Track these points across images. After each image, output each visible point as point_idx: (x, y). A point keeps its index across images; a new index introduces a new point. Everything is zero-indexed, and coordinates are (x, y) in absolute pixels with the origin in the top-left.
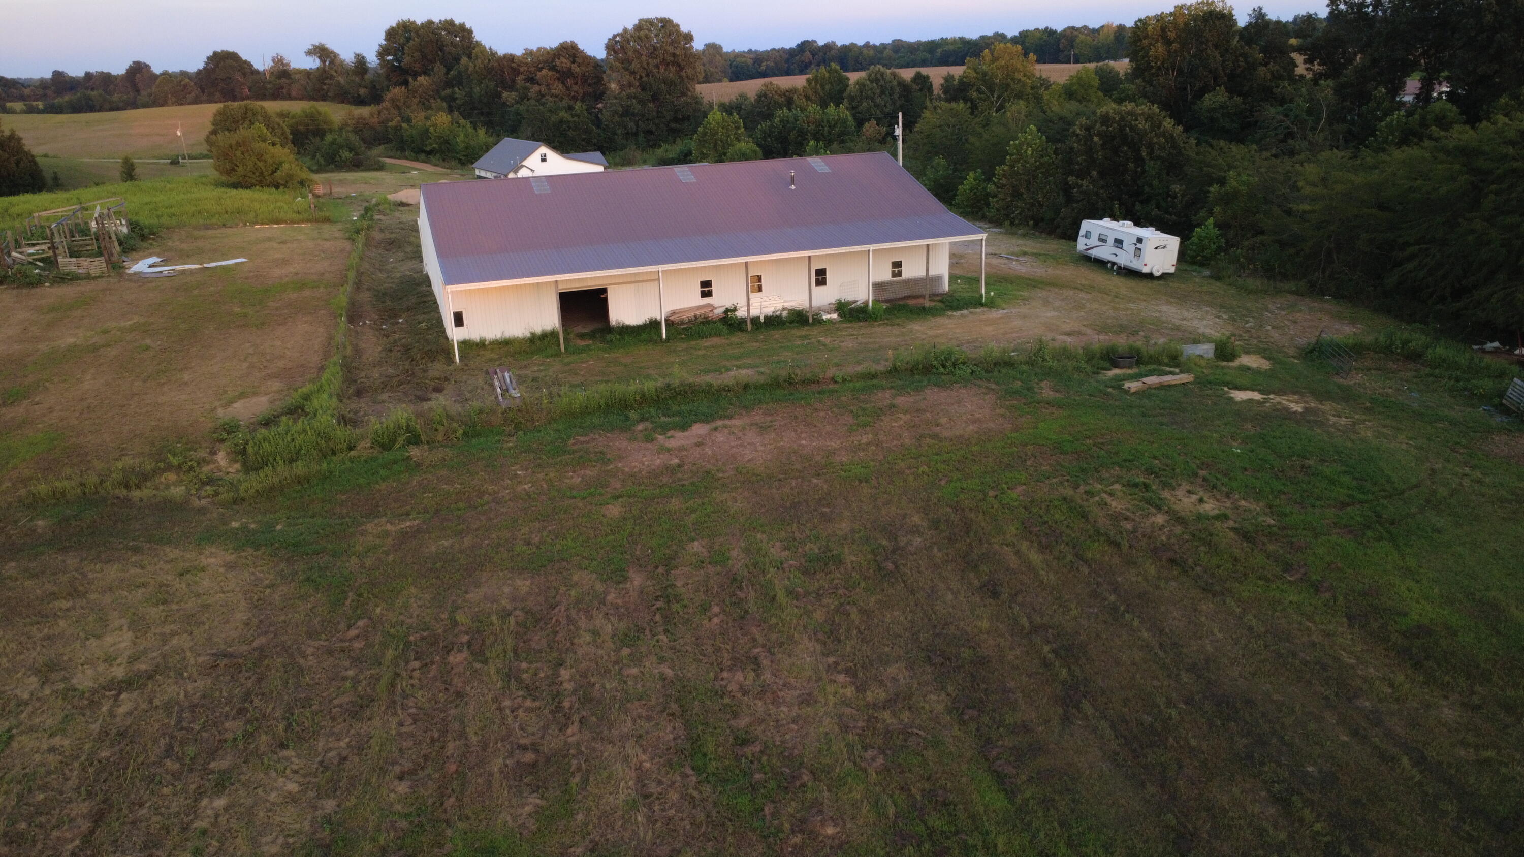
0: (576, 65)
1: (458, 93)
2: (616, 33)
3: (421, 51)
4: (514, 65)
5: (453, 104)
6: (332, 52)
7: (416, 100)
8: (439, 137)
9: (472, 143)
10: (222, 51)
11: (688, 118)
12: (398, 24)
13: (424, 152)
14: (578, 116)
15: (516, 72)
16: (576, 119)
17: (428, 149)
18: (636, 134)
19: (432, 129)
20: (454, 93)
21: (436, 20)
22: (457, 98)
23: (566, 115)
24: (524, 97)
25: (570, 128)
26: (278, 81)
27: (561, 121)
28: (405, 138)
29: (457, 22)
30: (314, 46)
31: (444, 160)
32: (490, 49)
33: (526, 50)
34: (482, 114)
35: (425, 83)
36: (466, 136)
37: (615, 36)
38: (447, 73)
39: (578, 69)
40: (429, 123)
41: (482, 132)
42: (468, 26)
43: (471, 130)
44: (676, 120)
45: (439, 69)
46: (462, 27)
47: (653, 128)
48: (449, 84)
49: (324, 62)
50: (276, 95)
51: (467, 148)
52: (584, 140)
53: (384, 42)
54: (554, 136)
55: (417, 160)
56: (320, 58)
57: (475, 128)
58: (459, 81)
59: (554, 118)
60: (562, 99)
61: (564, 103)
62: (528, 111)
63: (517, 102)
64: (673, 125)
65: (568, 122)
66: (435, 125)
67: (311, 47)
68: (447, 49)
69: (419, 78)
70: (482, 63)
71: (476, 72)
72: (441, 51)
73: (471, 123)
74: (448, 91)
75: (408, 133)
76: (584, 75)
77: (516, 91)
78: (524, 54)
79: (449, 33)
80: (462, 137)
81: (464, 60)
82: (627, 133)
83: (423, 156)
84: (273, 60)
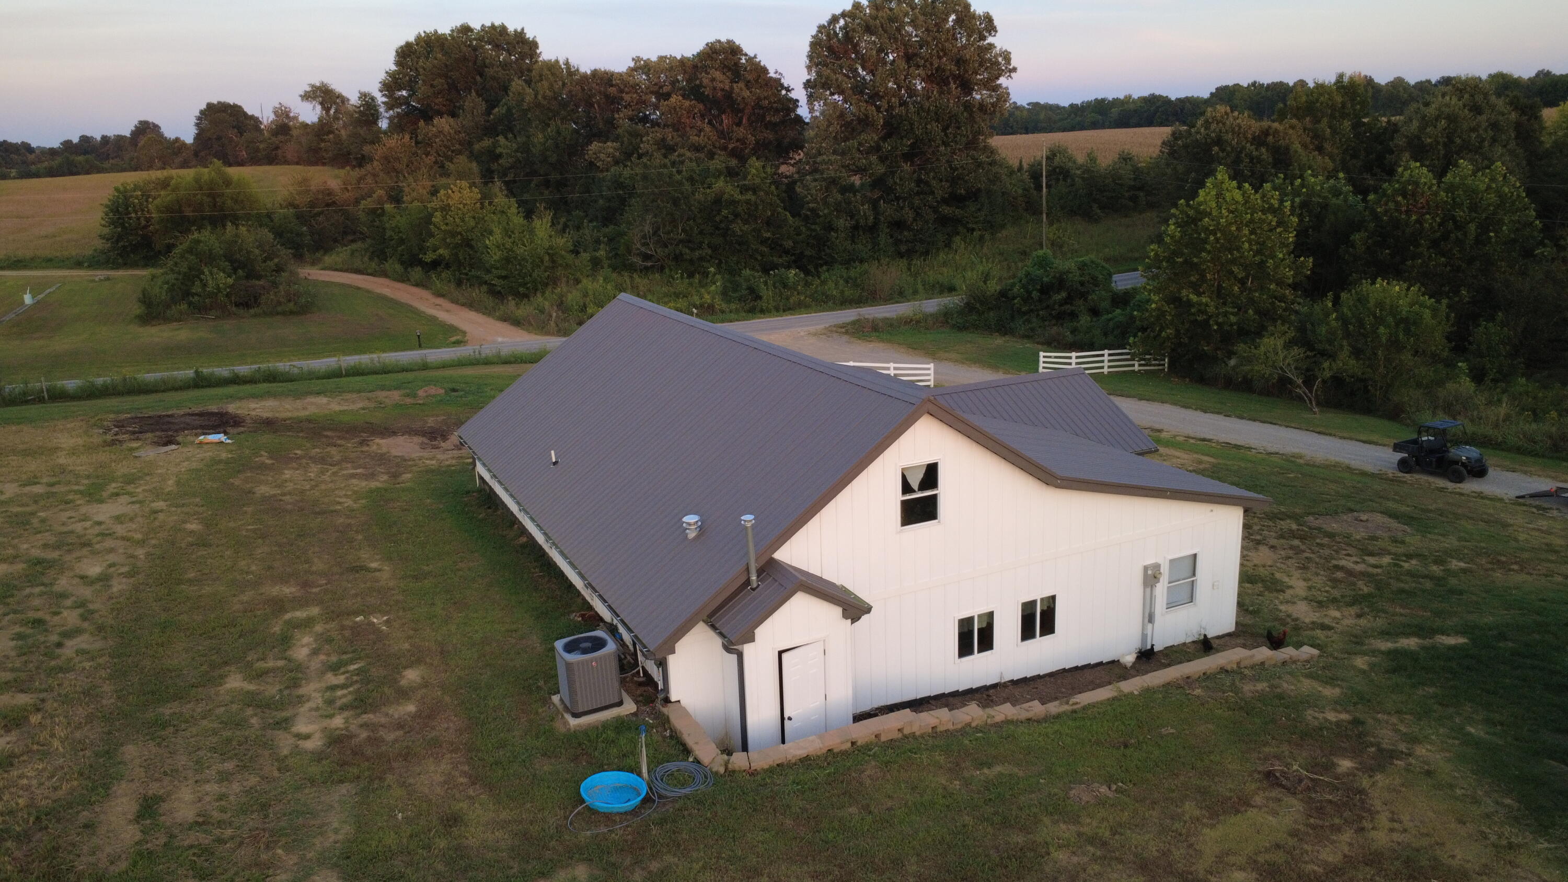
0: (741, 85)
1: (504, 145)
2: (838, 12)
3: (446, 77)
4: (613, 90)
5: (495, 166)
6: (339, 96)
7: (429, 160)
8: (453, 234)
9: (520, 250)
10: (219, 103)
11: (974, 195)
12: (419, 39)
13: (421, 263)
14: (754, 190)
15: (612, 101)
16: (749, 196)
17: (429, 257)
18: (873, 229)
19: (437, 218)
20: (495, 145)
21: (476, 25)
22: (500, 156)
23: (729, 189)
24: (629, 153)
25: (737, 216)
26: (274, 139)
27: (718, 201)
28: (389, 233)
29: (511, 29)
30: (313, 86)
31: (459, 283)
32: (567, 63)
33: (637, 60)
34: (547, 184)
35: (447, 128)
36: (508, 233)
37: (834, 19)
38: (489, 112)
39: (746, 93)
40: (435, 203)
41: (542, 226)
42: (530, 35)
43: (518, 220)
44: (955, 199)
45: (473, 103)
46: (520, 36)
47: (909, 215)
48: (491, 130)
49: (327, 110)
50: (272, 157)
51: (507, 260)
52: (764, 242)
53: (394, 68)
54: (701, 232)
55: (403, 279)
56: (321, 104)
57: (529, 214)
58: (505, 126)
59: (701, 196)
60: (711, 155)
61: (717, 163)
62: (645, 177)
63: (617, 162)
64: (946, 210)
65: (733, 202)
66: (445, 209)
67: (308, 89)
68: (490, 72)
69: (436, 121)
70: (551, 87)
71: (538, 105)
72: (481, 75)
73: (521, 203)
74: (487, 143)
75: (393, 223)
76: (758, 105)
77: (617, 139)
78: (632, 70)
79: (497, 47)
80: (497, 236)
81: (517, 84)
82: (856, 227)
83: (417, 273)
84: (275, 113)
